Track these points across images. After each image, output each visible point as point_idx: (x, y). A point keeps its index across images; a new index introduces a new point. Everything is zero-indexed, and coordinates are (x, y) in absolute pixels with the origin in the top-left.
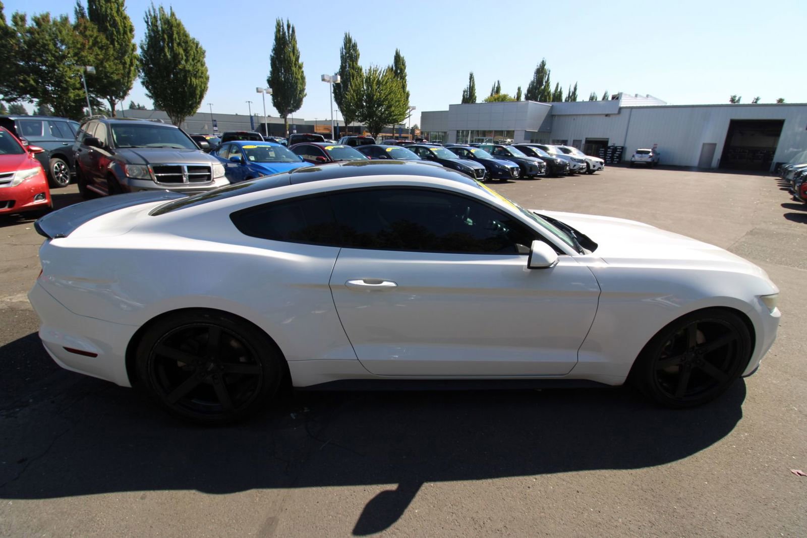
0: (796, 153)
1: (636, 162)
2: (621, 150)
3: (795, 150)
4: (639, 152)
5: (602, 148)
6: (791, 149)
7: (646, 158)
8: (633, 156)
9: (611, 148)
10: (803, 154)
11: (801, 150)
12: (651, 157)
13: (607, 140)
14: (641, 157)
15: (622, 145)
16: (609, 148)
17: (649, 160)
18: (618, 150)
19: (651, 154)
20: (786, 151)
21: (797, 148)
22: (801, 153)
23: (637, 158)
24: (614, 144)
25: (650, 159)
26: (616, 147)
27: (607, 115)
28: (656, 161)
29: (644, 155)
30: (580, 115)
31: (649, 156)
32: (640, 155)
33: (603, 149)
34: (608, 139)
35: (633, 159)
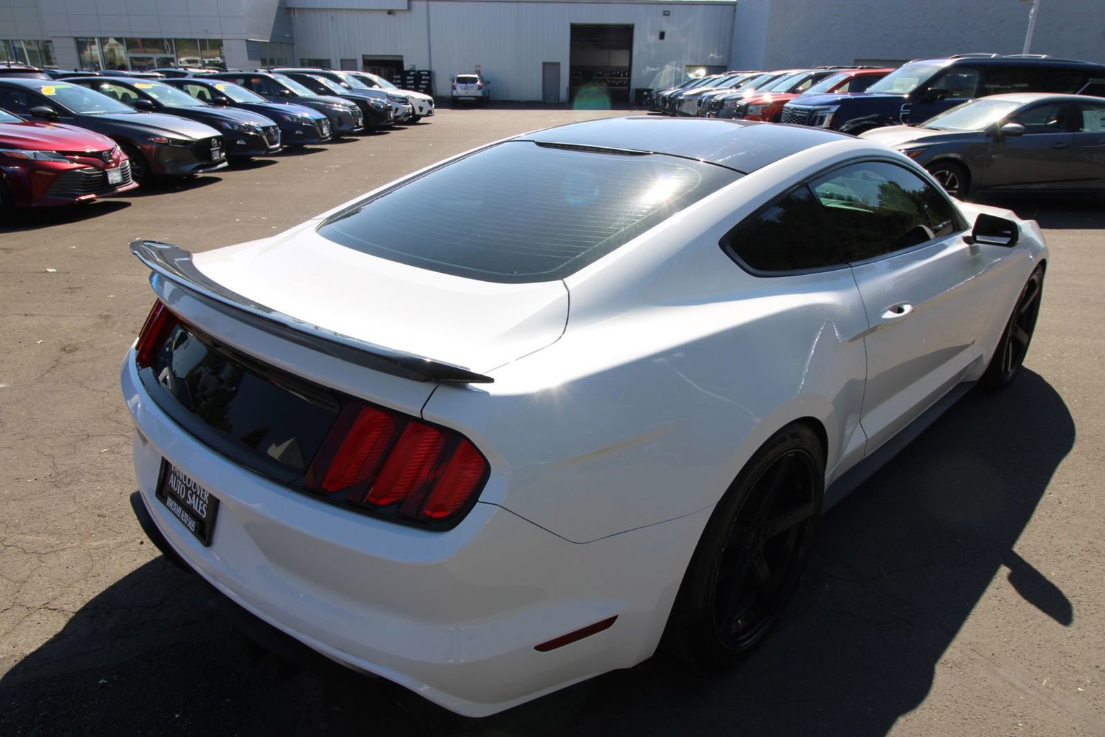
0: (654, 74)
1: (460, 98)
2: (428, 78)
3: (653, 69)
4: (461, 80)
5: (397, 75)
6: (648, 69)
7: (474, 91)
8: (454, 88)
9: (412, 73)
10: (661, 75)
11: (658, 69)
12: (480, 88)
13: (400, 59)
14: (465, 89)
15: (427, 68)
16: (408, 73)
17: (479, 93)
18: (424, 77)
19: (478, 83)
20: (643, 71)
21: (654, 67)
22: (659, 74)
23: (460, 90)
24: (414, 66)
25: (480, 91)
26: (419, 72)
27: (390, 12)
28: (487, 95)
29: (469, 85)
30: (341, 9)
31: (477, 88)
32: (464, 85)
33: (399, 77)
34: (402, 56)
35: (455, 93)
